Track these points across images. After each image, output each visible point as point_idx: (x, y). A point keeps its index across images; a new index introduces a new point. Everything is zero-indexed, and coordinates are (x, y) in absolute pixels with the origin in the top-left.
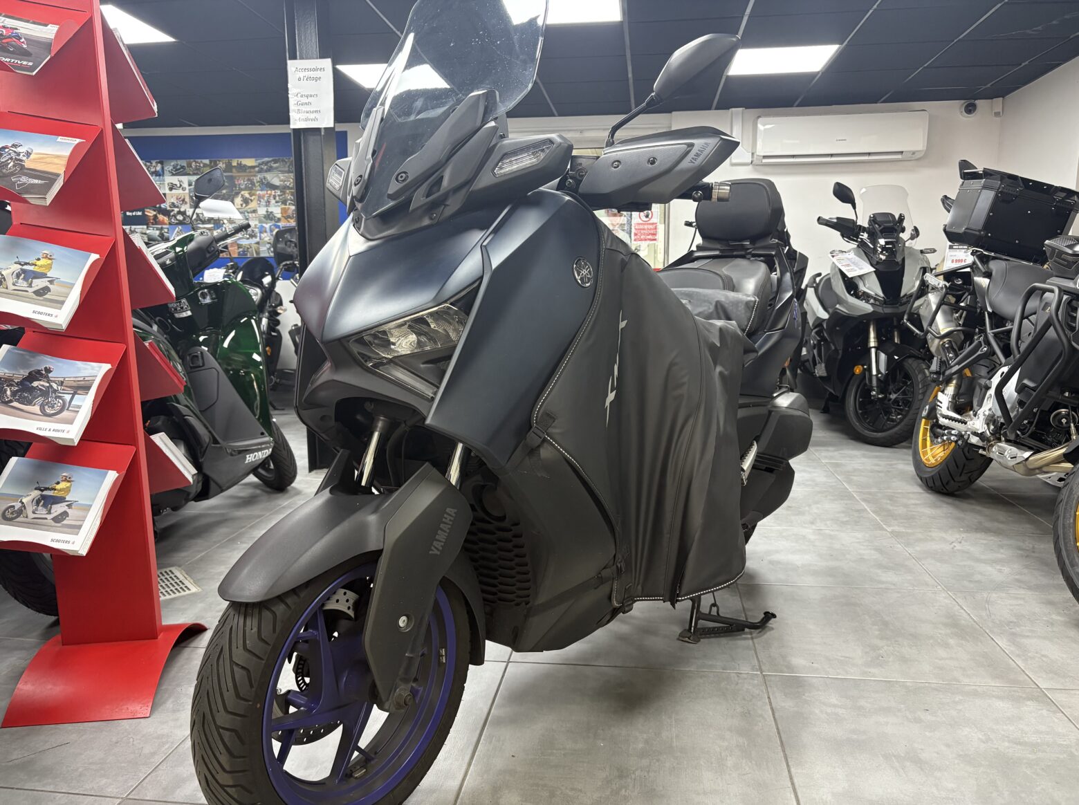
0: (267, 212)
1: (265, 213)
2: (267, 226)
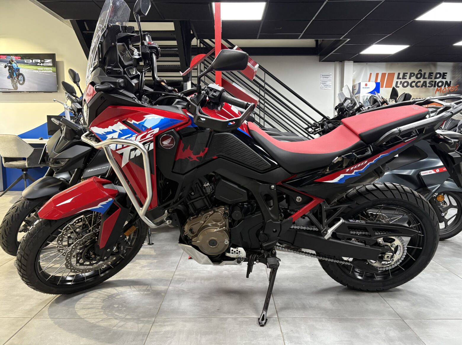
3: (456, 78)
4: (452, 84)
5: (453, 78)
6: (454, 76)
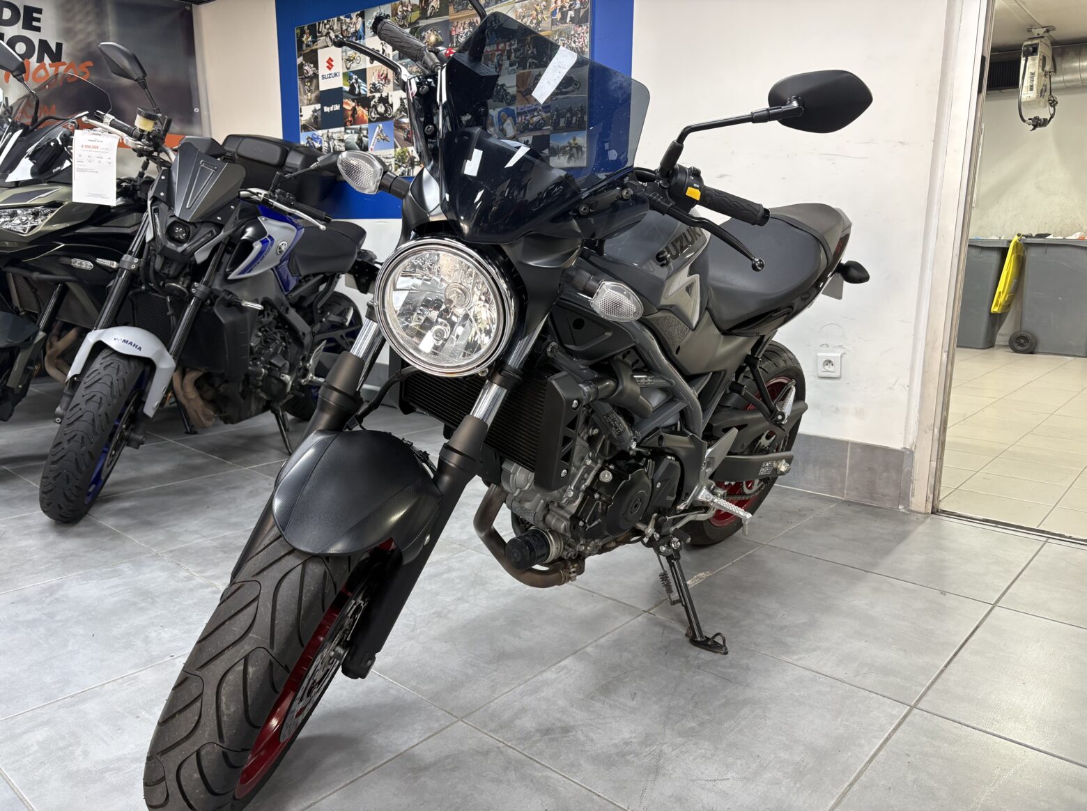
2: (494, 113)
3: (80, 37)
4: (69, 55)
5: (68, 32)
6: (71, 25)
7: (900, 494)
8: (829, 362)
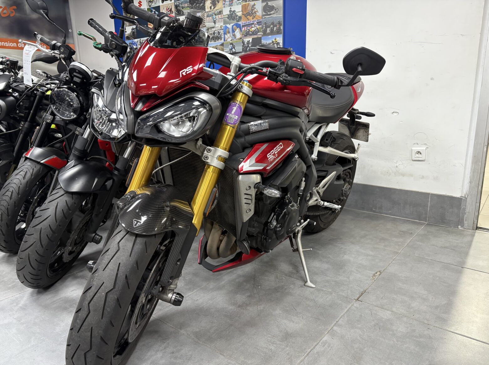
0: (230, 11)
1: (229, 13)
2: (230, 26)
4: (4, 3)
7: (459, 220)
8: (419, 152)
